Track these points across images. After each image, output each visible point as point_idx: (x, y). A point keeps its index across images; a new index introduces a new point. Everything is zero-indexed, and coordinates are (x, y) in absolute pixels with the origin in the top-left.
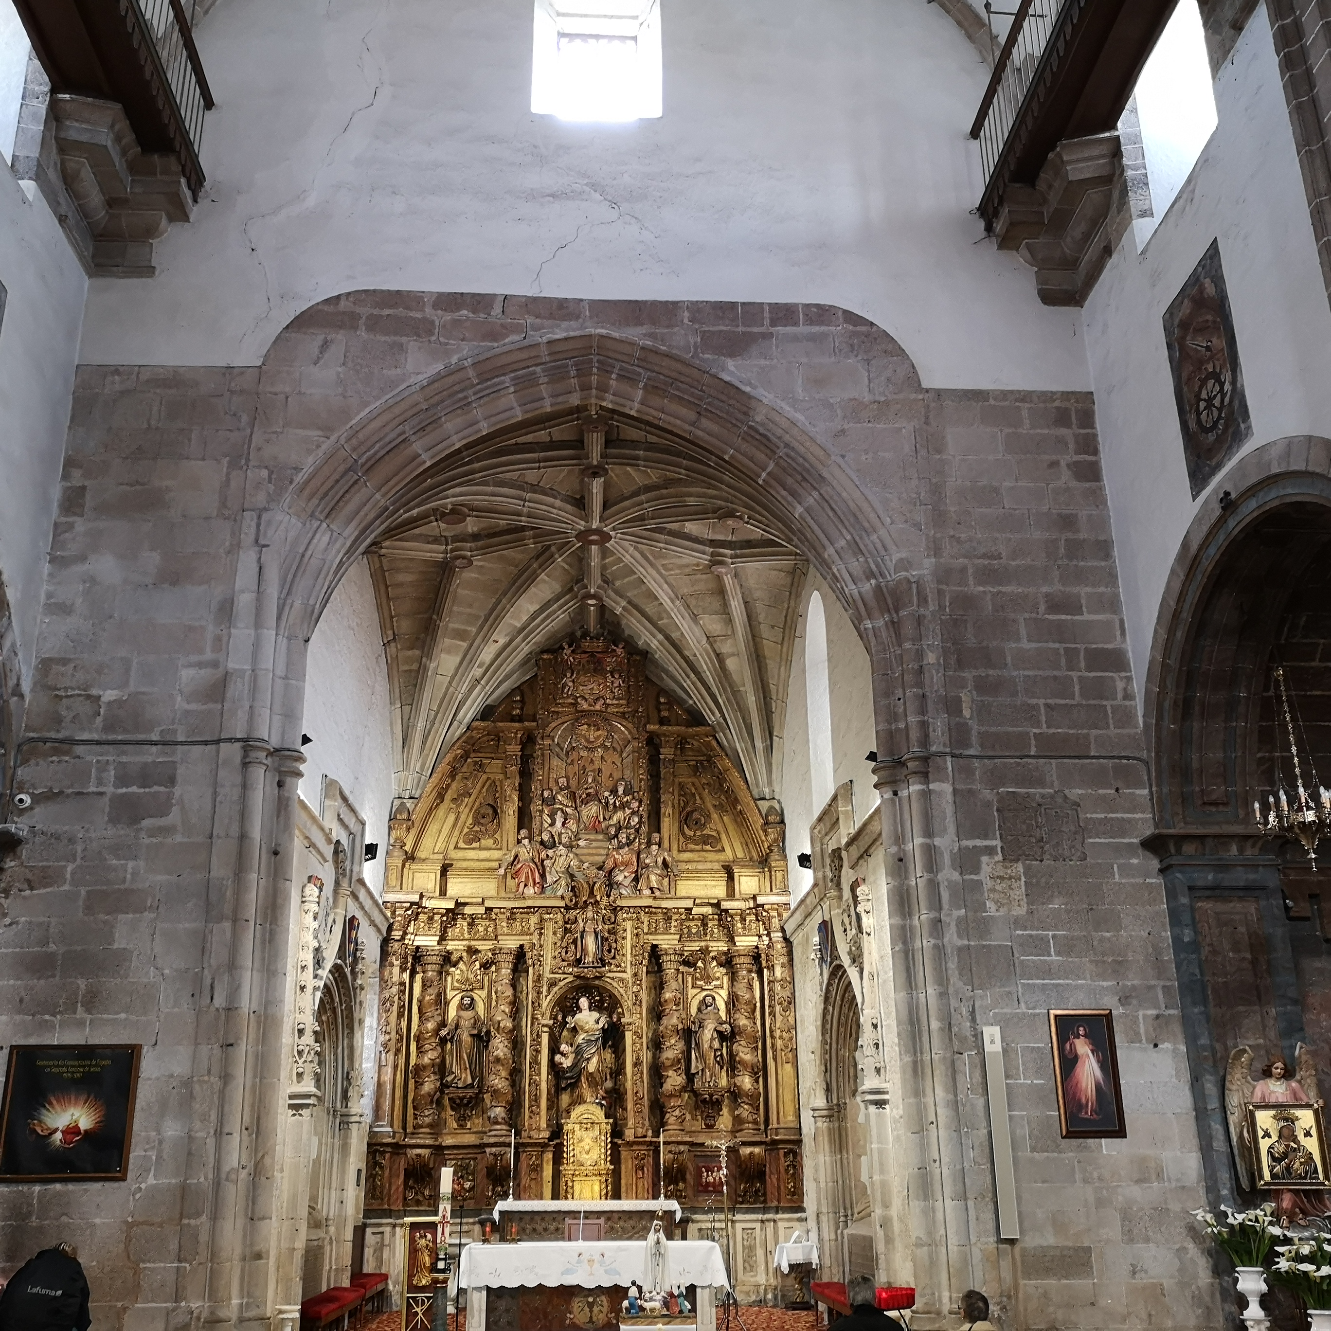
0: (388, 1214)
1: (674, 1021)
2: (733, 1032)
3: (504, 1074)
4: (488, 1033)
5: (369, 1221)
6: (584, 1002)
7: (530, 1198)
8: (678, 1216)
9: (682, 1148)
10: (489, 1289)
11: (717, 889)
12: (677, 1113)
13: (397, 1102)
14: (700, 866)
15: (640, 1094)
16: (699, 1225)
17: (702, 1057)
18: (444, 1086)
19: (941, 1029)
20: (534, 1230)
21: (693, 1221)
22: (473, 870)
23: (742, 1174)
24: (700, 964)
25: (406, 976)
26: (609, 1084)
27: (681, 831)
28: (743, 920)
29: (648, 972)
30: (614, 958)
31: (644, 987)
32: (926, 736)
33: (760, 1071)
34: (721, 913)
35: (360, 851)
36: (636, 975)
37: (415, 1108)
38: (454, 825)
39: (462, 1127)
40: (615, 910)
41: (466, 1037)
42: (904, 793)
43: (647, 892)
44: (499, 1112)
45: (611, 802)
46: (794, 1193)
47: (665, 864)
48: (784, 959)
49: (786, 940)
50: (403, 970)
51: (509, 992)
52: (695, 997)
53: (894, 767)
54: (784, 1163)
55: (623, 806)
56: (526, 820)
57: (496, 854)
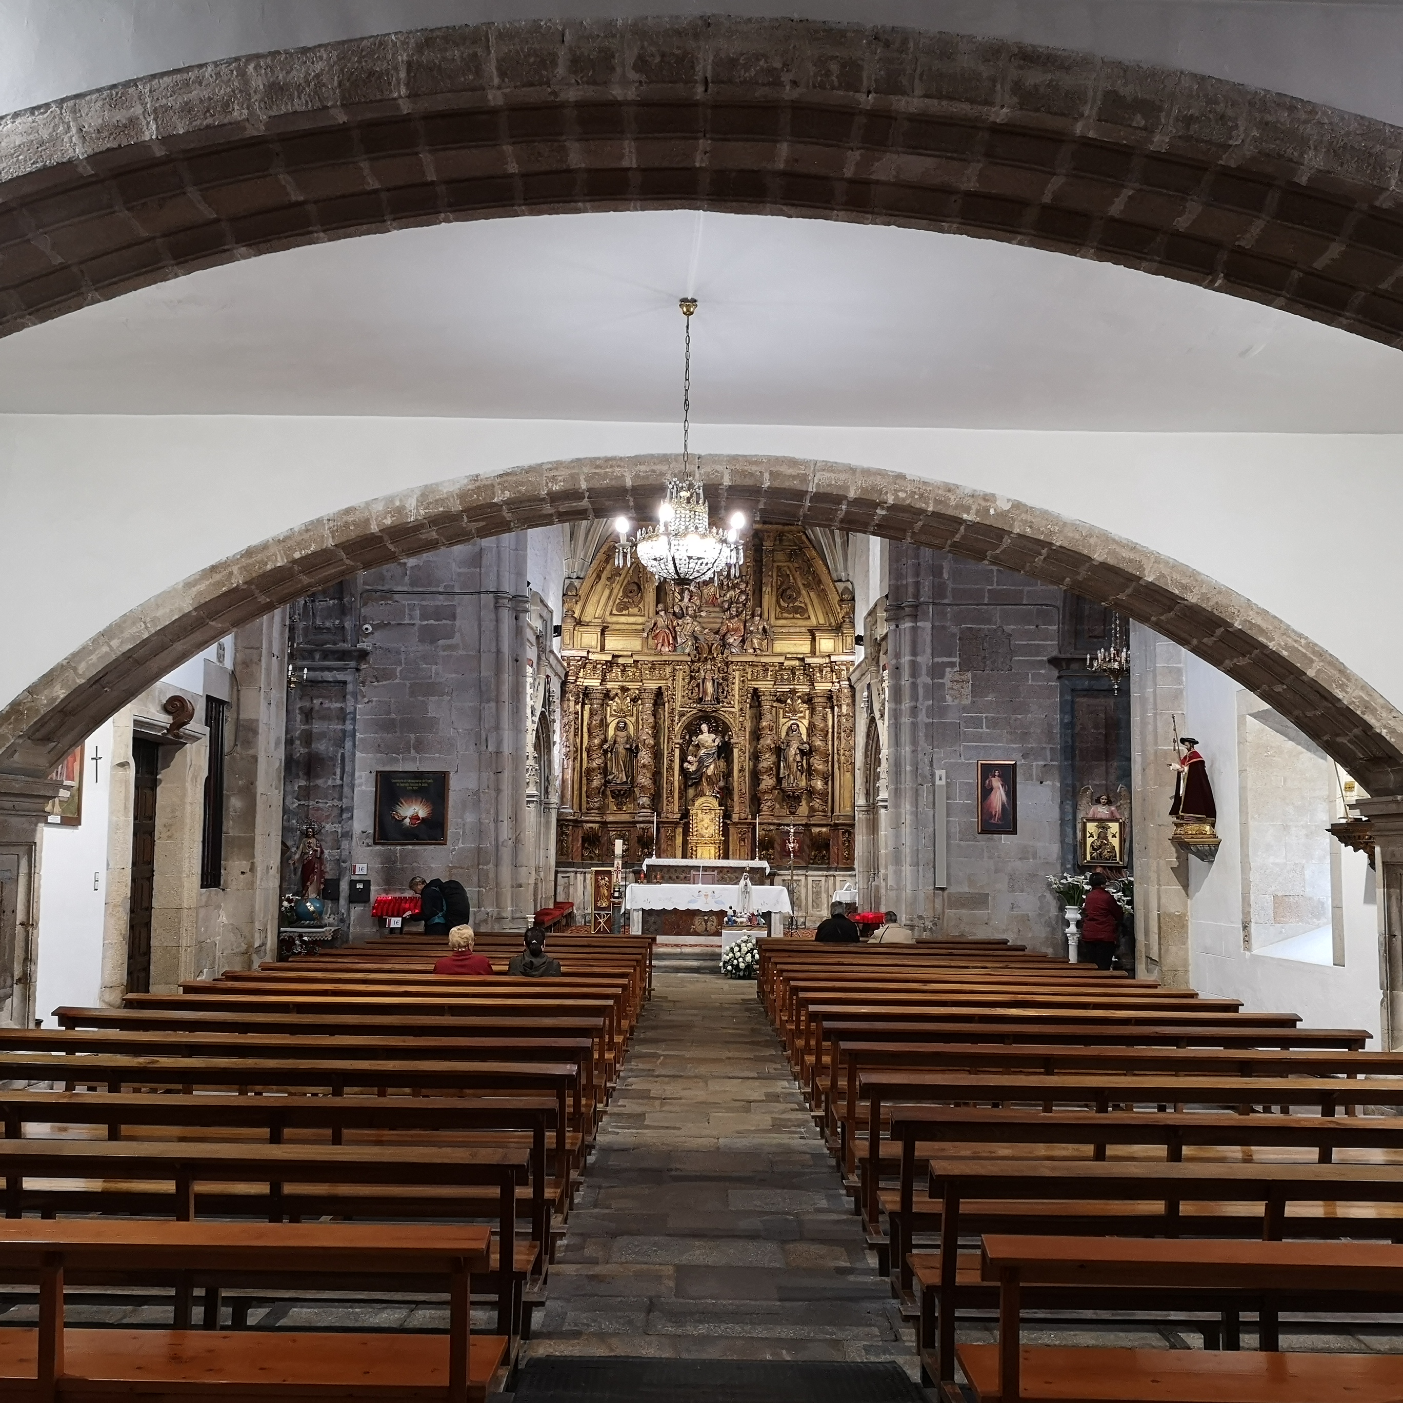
0: (572, 865)
1: (769, 742)
2: (811, 750)
3: (648, 775)
4: (637, 746)
5: (559, 869)
6: (704, 727)
7: (667, 857)
8: (768, 871)
9: (772, 827)
10: (643, 910)
11: (804, 647)
12: (769, 804)
13: (575, 793)
14: (792, 630)
15: (743, 791)
16: (783, 878)
17: (788, 767)
18: (607, 782)
19: (911, 771)
20: (670, 878)
21: (778, 875)
22: (624, 631)
23: (813, 845)
24: (789, 701)
25: (579, 707)
26: (722, 784)
27: (778, 602)
28: (821, 671)
29: (751, 707)
30: (726, 697)
31: (747, 717)
32: (918, 591)
33: (828, 777)
34: (806, 667)
35: (550, 630)
36: (741, 709)
37: (587, 797)
38: (609, 598)
39: (620, 809)
40: (727, 664)
41: (621, 749)
42: (902, 627)
43: (751, 651)
44: (644, 800)
45: (725, 583)
46: (847, 859)
47: (764, 629)
48: (849, 701)
49: (852, 687)
50: (576, 703)
51: (651, 720)
52: (785, 724)
53: (897, 609)
54: (842, 839)
55: (735, 587)
56: (662, 594)
57: (640, 620)
